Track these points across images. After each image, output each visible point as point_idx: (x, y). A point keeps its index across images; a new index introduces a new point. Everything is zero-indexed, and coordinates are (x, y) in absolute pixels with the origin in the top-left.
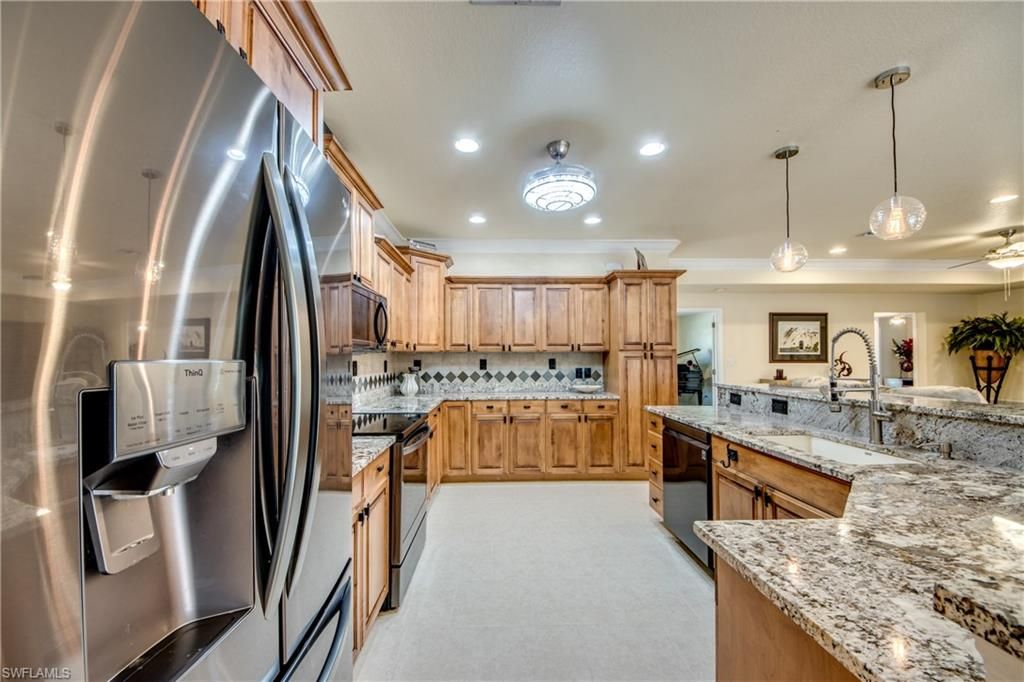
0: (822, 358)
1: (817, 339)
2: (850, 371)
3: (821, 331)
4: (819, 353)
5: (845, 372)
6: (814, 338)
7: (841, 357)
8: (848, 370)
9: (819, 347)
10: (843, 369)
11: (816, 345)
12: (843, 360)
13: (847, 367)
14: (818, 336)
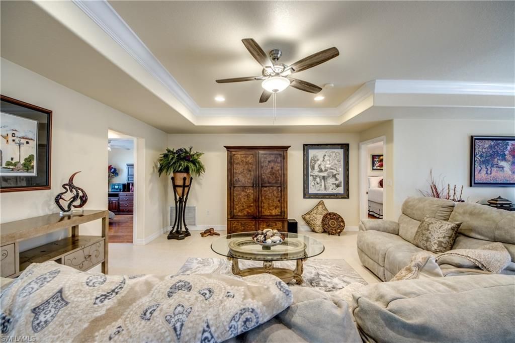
0: (41, 181)
1: (31, 150)
2: (84, 200)
3: (39, 136)
4: (33, 173)
5: (78, 202)
6: (24, 148)
7: (71, 179)
8: (81, 198)
9: (34, 163)
10: (75, 198)
11: (29, 160)
12: (76, 183)
13: (81, 194)
14: (33, 144)
